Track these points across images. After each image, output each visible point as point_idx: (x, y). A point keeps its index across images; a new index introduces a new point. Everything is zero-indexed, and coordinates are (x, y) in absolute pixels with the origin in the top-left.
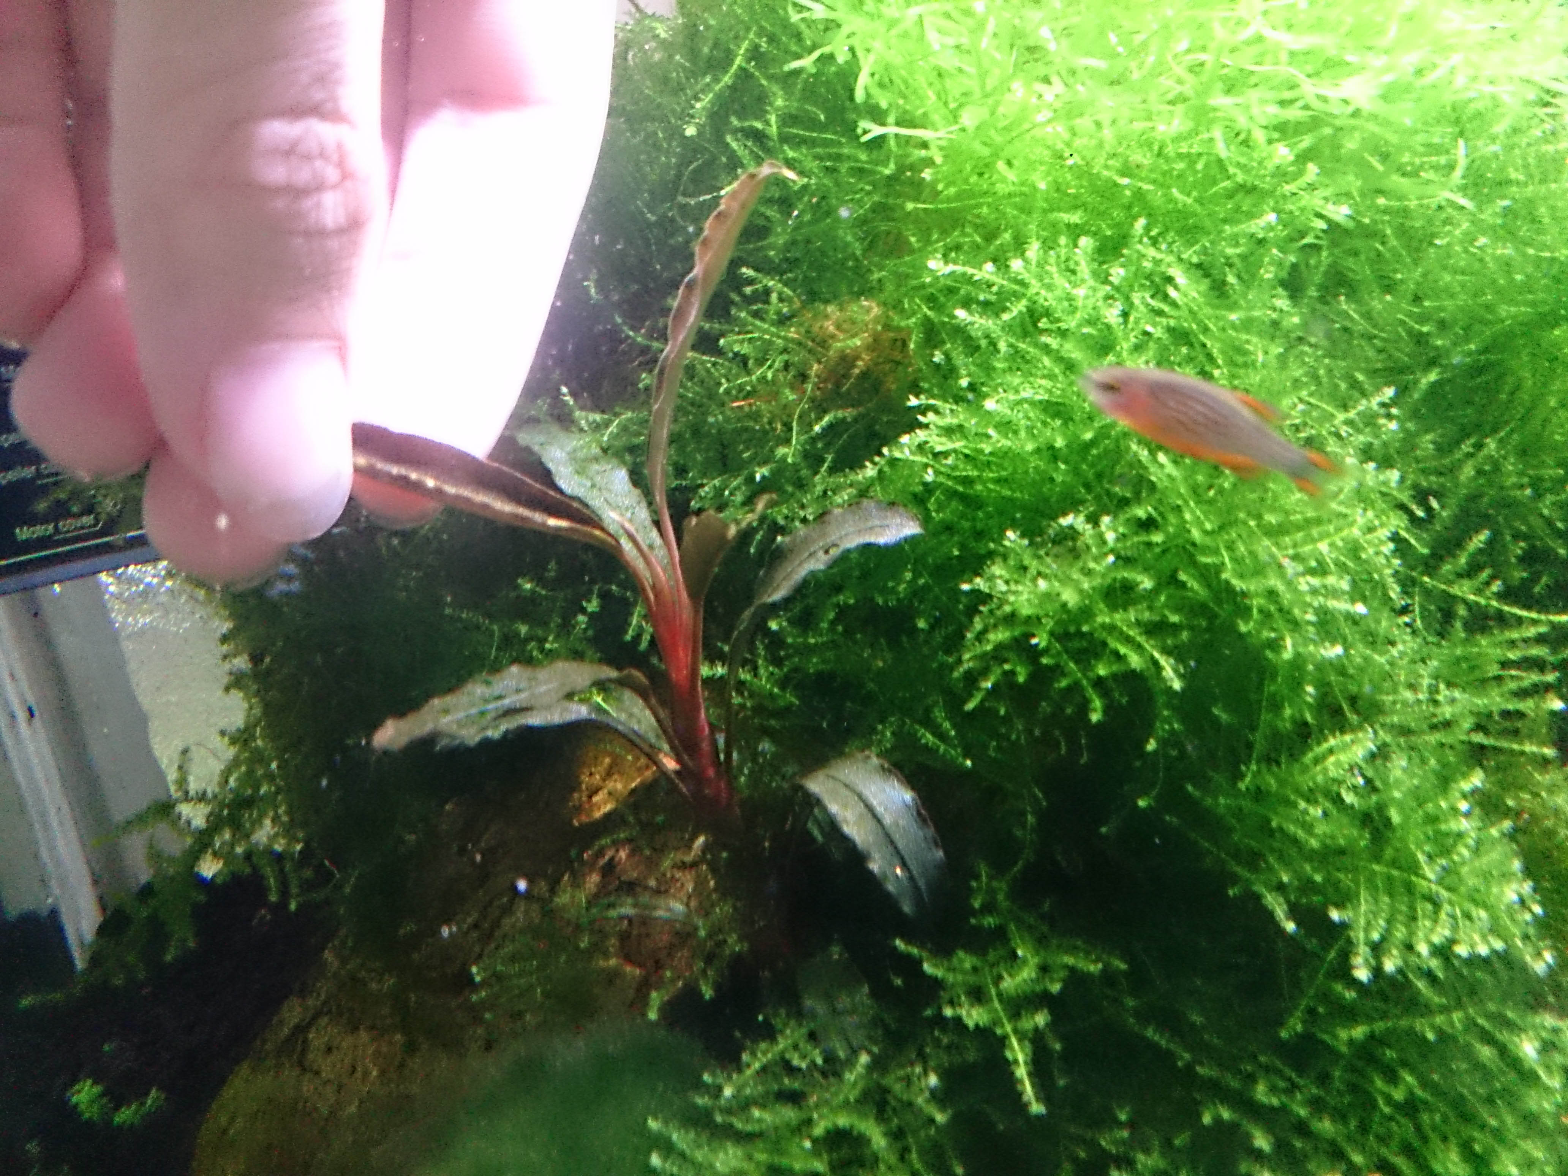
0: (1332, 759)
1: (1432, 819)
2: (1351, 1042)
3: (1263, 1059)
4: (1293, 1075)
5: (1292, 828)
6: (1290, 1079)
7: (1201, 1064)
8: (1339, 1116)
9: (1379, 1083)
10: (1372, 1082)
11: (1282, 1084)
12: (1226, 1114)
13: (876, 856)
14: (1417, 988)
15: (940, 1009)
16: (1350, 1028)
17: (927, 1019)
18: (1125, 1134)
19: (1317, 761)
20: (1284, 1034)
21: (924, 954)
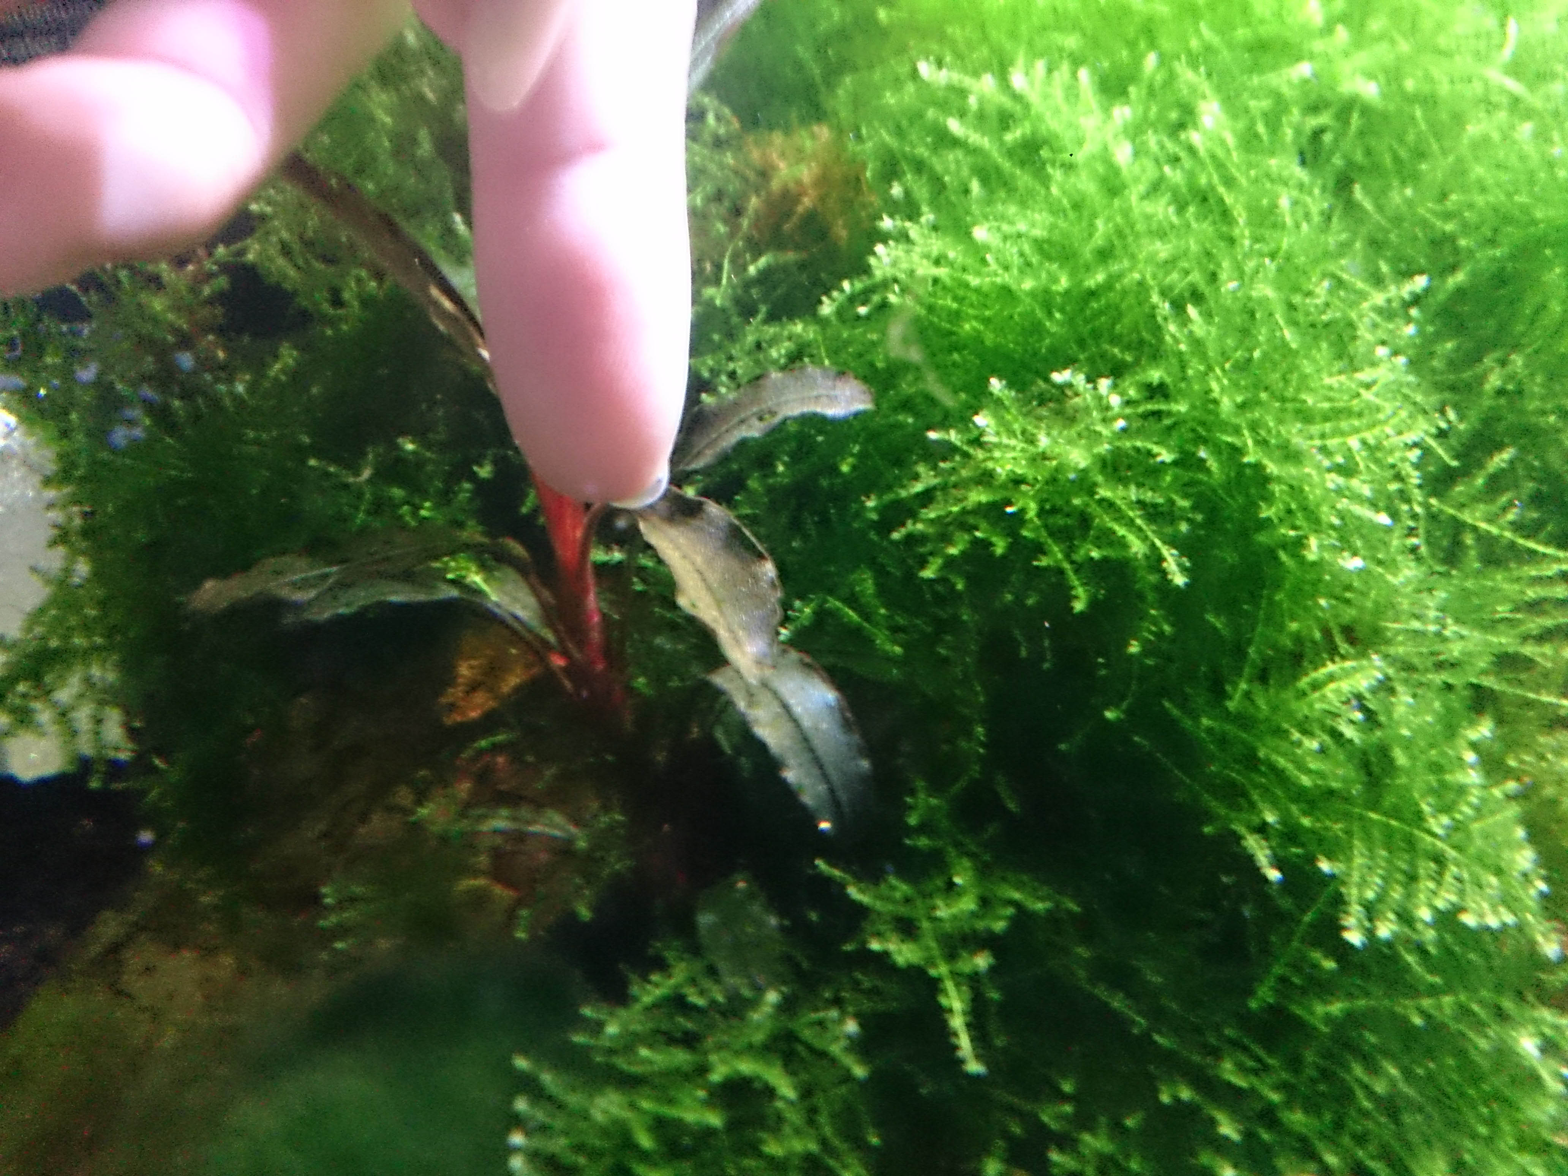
0: (1332, 686)
1: (1437, 768)
2: (1328, 1019)
3: (1229, 1032)
4: (1261, 1053)
5: (1281, 762)
6: (1259, 1060)
7: (1159, 1032)
8: (1312, 1107)
9: (1358, 1070)
10: (1349, 1070)
11: (1251, 1063)
12: (1186, 1094)
13: (791, 761)
14: (1406, 961)
15: (864, 943)
16: (1326, 1002)
17: (848, 954)
18: (1068, 1108)
19: (1316, 686)
20: (1253, 1004)
21: (848, 877)
